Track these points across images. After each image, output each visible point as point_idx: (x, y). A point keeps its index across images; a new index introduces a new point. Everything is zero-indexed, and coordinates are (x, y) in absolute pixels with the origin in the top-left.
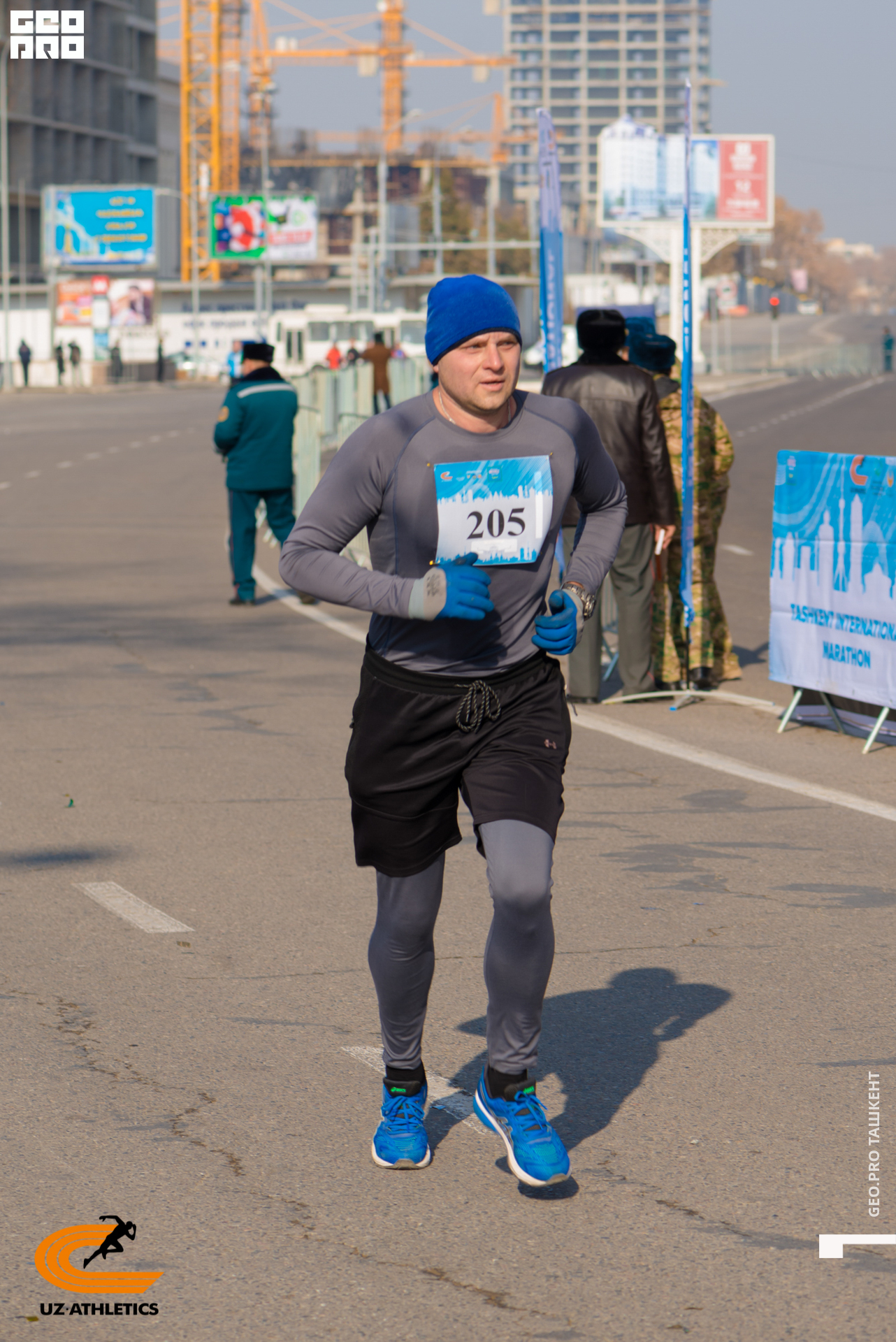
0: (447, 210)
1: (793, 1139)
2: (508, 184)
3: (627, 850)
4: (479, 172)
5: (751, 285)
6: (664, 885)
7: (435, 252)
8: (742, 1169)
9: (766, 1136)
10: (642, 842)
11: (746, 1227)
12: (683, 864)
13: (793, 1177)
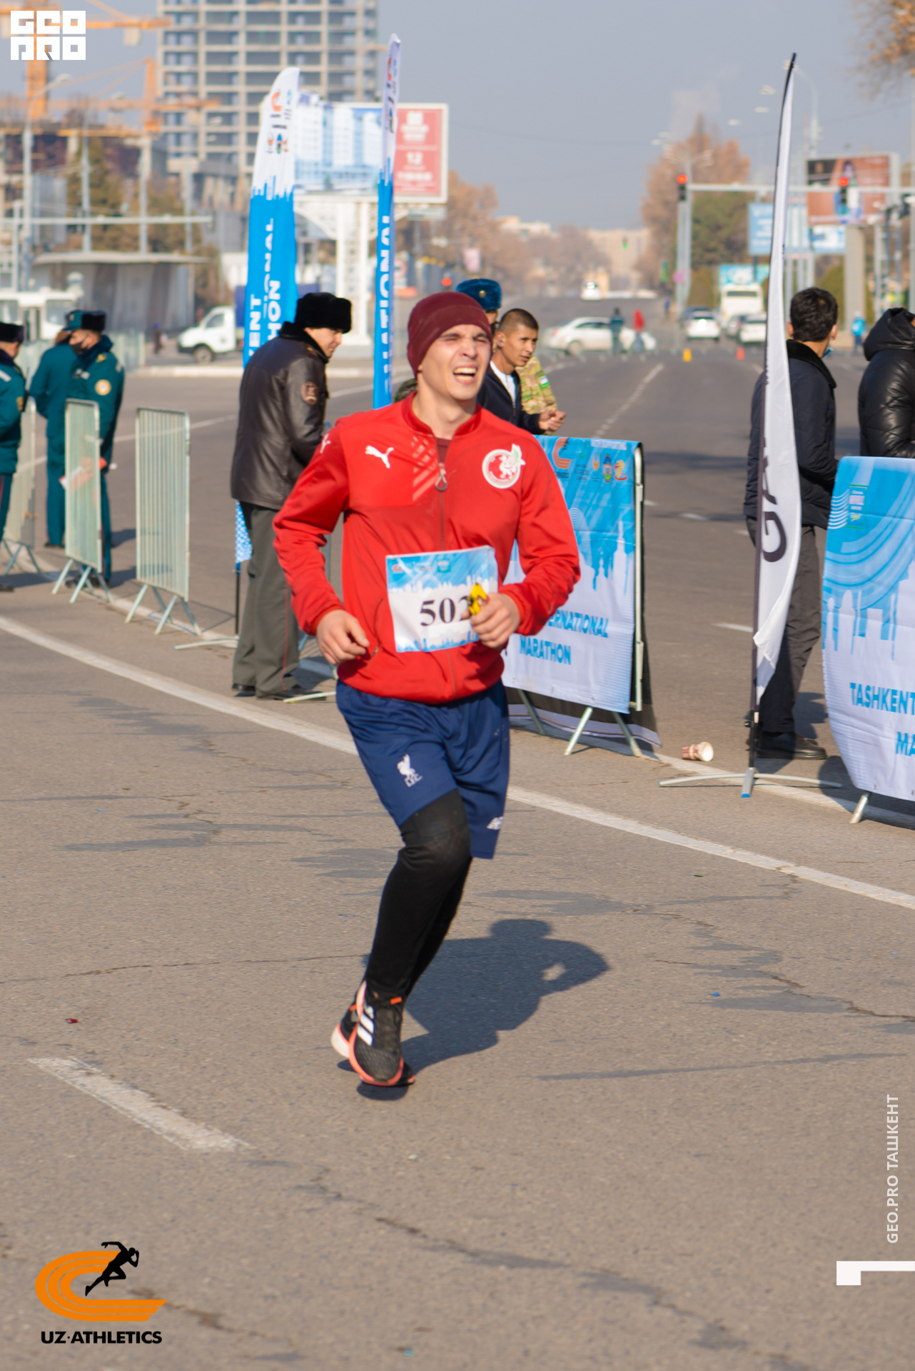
0: (97, 183)
1: (516, 1154)
2: (160, 155)
3: (320, 855)
4: (129, 142)
5: (420, 264)
6: (362, 891)
7: (83, 226)
8: (466, 1184)
9: (488, 1151)
10: (336, 846)
11: (473, 1245)
12: (381, 870)
13: (520, 1194)
